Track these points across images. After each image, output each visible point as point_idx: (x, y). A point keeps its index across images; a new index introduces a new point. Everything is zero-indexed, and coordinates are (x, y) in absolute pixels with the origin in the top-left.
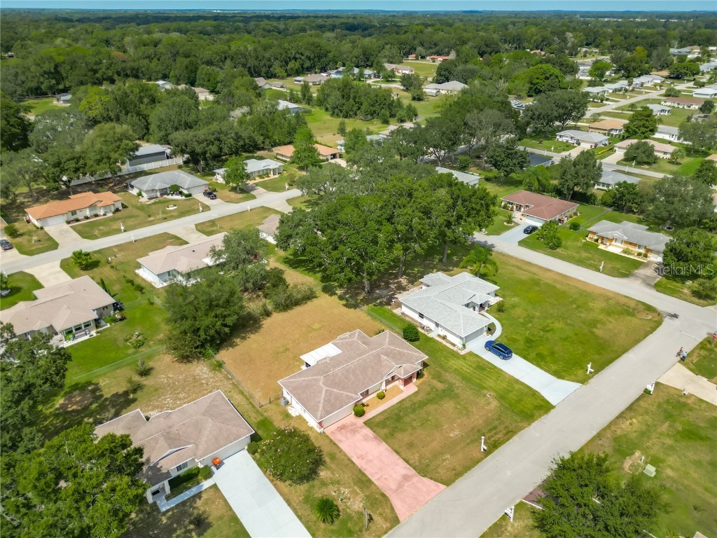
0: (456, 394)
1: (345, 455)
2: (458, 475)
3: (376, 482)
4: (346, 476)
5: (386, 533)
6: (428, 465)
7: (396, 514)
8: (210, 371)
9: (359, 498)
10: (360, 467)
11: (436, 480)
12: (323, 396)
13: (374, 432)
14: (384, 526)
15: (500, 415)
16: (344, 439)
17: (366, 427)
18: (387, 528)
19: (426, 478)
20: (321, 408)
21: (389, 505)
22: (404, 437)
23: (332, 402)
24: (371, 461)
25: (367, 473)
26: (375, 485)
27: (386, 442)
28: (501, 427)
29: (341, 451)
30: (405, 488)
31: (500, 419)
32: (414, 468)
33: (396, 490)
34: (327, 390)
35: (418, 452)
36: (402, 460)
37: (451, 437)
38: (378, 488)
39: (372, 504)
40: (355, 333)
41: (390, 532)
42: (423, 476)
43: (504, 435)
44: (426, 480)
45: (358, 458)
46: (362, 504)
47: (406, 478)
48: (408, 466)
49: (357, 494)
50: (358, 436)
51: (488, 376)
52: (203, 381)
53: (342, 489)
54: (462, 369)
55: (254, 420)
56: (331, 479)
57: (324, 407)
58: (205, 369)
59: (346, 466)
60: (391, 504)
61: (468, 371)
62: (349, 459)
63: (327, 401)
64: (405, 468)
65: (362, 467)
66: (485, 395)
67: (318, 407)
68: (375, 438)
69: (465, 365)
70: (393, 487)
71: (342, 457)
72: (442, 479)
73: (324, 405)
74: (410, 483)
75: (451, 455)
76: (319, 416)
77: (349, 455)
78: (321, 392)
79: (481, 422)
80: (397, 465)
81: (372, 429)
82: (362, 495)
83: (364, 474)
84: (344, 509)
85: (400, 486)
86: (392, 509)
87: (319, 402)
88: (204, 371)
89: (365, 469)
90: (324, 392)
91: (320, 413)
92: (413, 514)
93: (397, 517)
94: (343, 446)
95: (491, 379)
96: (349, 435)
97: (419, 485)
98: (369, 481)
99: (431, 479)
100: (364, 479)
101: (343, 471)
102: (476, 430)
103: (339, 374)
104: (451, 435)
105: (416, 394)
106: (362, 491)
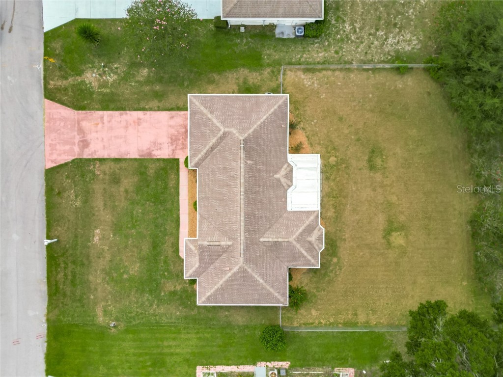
0: (143, 291)
1: (151, 109)
2: (50, 191)
3: (101, 113)
4: (126, 91)
5: (45, 78)
6: (82, 176)
7: (56, 102)
8: (397, 51)
9: (95, 84)
10: (128, 112)
11: (61, 166)
12: (215, 121)
13: (159, 160)
14: (51, 82)
15: (83, 306)
16: (172, 122)
17: (171, 157)
18: (49, 83)
19: (69, 160)
20: (202, 108)
21: (69, 104)
22: (128, 183)
23: (203, 128)
24: (126, 127)
25: (117, 113)
26: (98, 110)
27: (135, 159)
28: (68, 290)
29: (159, 109)
30: (76, 133)
31: (80, 300)
32: (89, 160)
33: (79, 124)
34: (220, 130)
35: (103, 179)
36: (106, 157)
37: (96, 228)
38: (93, 109)
39: (82, 91)
40: (315, 257)
41: (42, 81)
42: (74, 160)
43: (57, 282)
44: (69, 158)
45: (139, 119)
46: (87, 82)
47: (85, 144)
48: (96, 157)
49: (101, 86)
50: (164, 140)
51: (140, 355)
52: (381, 33)
53: (116, 77)
54: (174, 339)
55: (268, 52)
56: (134, 76)
57: (201, 113)
58: (408, 48)
59: (139, 101)
60: (69, 107)
61: (166, 343)
62: (143, 109)
63: (206, 122)
64: (95, 152)
65: (126, 114)
66: (117, 319)
67: (206, 107)
68: (150, 154)
69: (178, 351)
70: (84, 124)
71: (151, 105)
72: (58, 173)
73: (204, 115)
74: (77, 141)
75: (76, 208)
76: (194, 101)
77: (148, 113)
78: (223, 122)
79: (91, 278)
80: (104, 147)
81: (164, 160)
82: (96, 89)
83: (118, 109)
84: (93, 63)
85: (81, 131)
86: (62, 103)
87: (212, 113)
88: (404, 44)
89: (121, 115)
90: (218, 124)
91: (197, 103)
92: (44, 115)
93: (51, 100)
94: (164, 115)
95: (134, 355)
96: (173, 131)
97: (67, 147)
98: (106, 108)
99: (66, 164)
100: (112, 106)
101: (135, 93)
102: (86, 262)
103: (234, 164)
104: (98, 231)
105: (177, 250)
106: (100, 93)
